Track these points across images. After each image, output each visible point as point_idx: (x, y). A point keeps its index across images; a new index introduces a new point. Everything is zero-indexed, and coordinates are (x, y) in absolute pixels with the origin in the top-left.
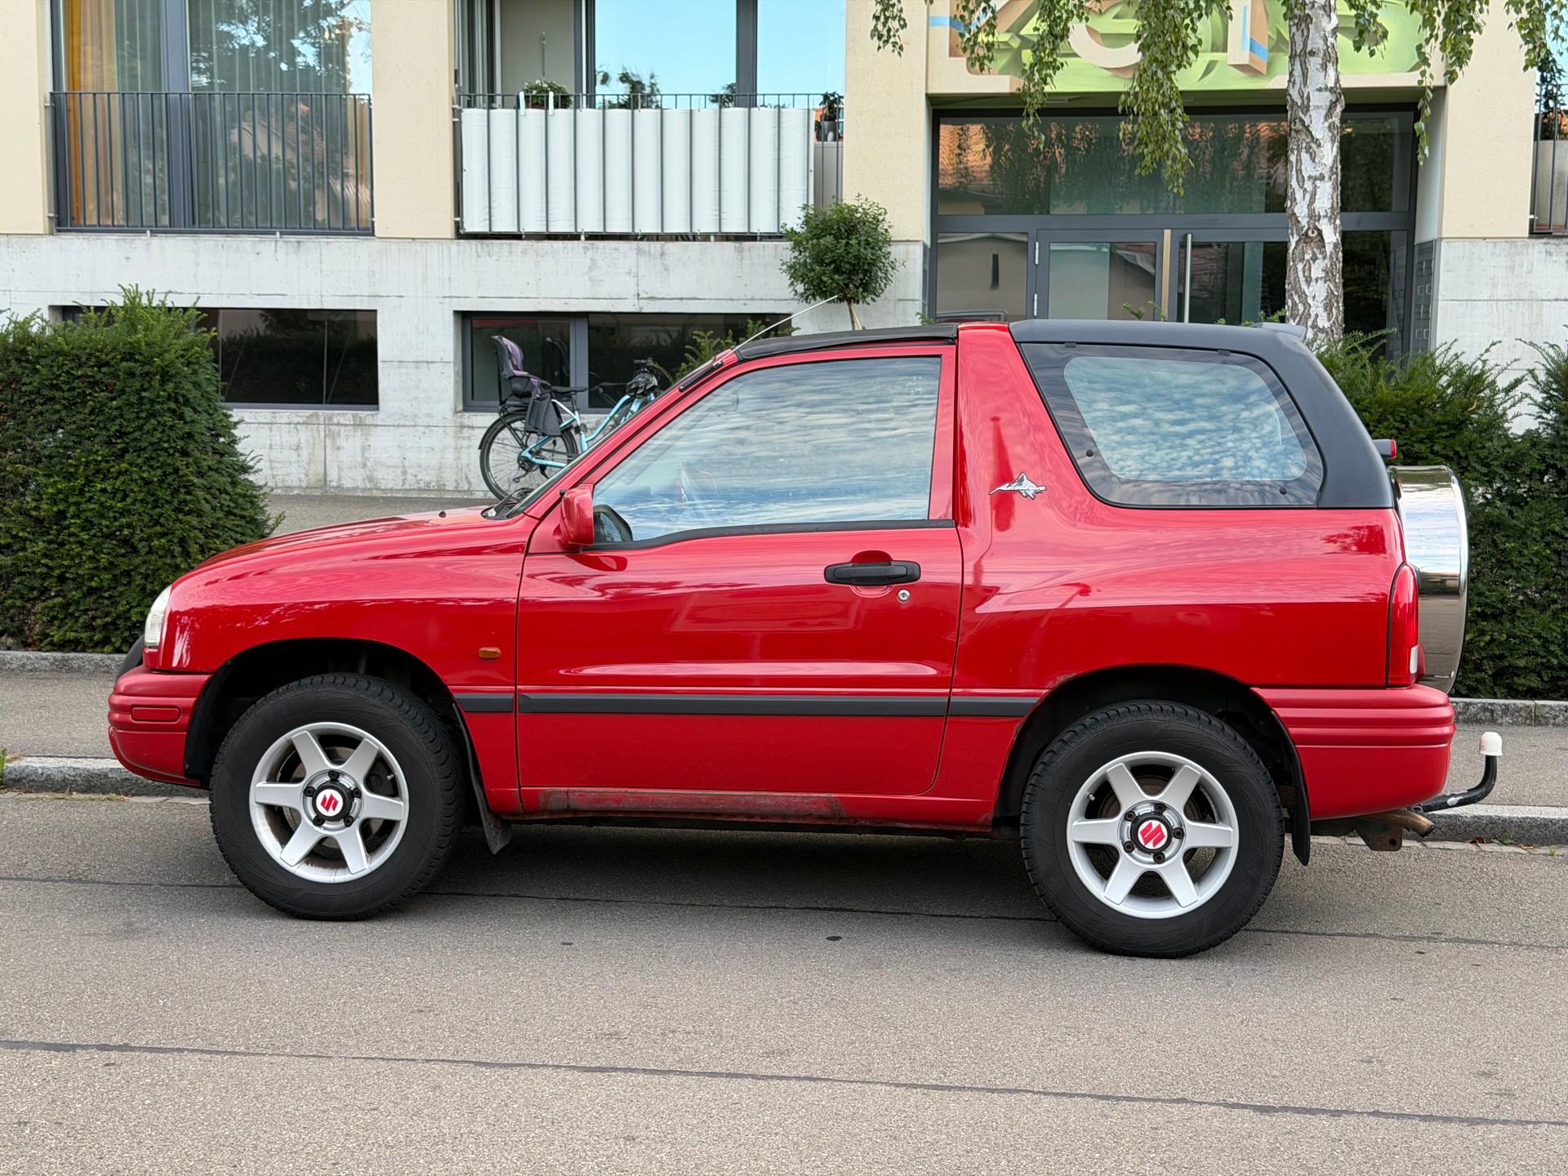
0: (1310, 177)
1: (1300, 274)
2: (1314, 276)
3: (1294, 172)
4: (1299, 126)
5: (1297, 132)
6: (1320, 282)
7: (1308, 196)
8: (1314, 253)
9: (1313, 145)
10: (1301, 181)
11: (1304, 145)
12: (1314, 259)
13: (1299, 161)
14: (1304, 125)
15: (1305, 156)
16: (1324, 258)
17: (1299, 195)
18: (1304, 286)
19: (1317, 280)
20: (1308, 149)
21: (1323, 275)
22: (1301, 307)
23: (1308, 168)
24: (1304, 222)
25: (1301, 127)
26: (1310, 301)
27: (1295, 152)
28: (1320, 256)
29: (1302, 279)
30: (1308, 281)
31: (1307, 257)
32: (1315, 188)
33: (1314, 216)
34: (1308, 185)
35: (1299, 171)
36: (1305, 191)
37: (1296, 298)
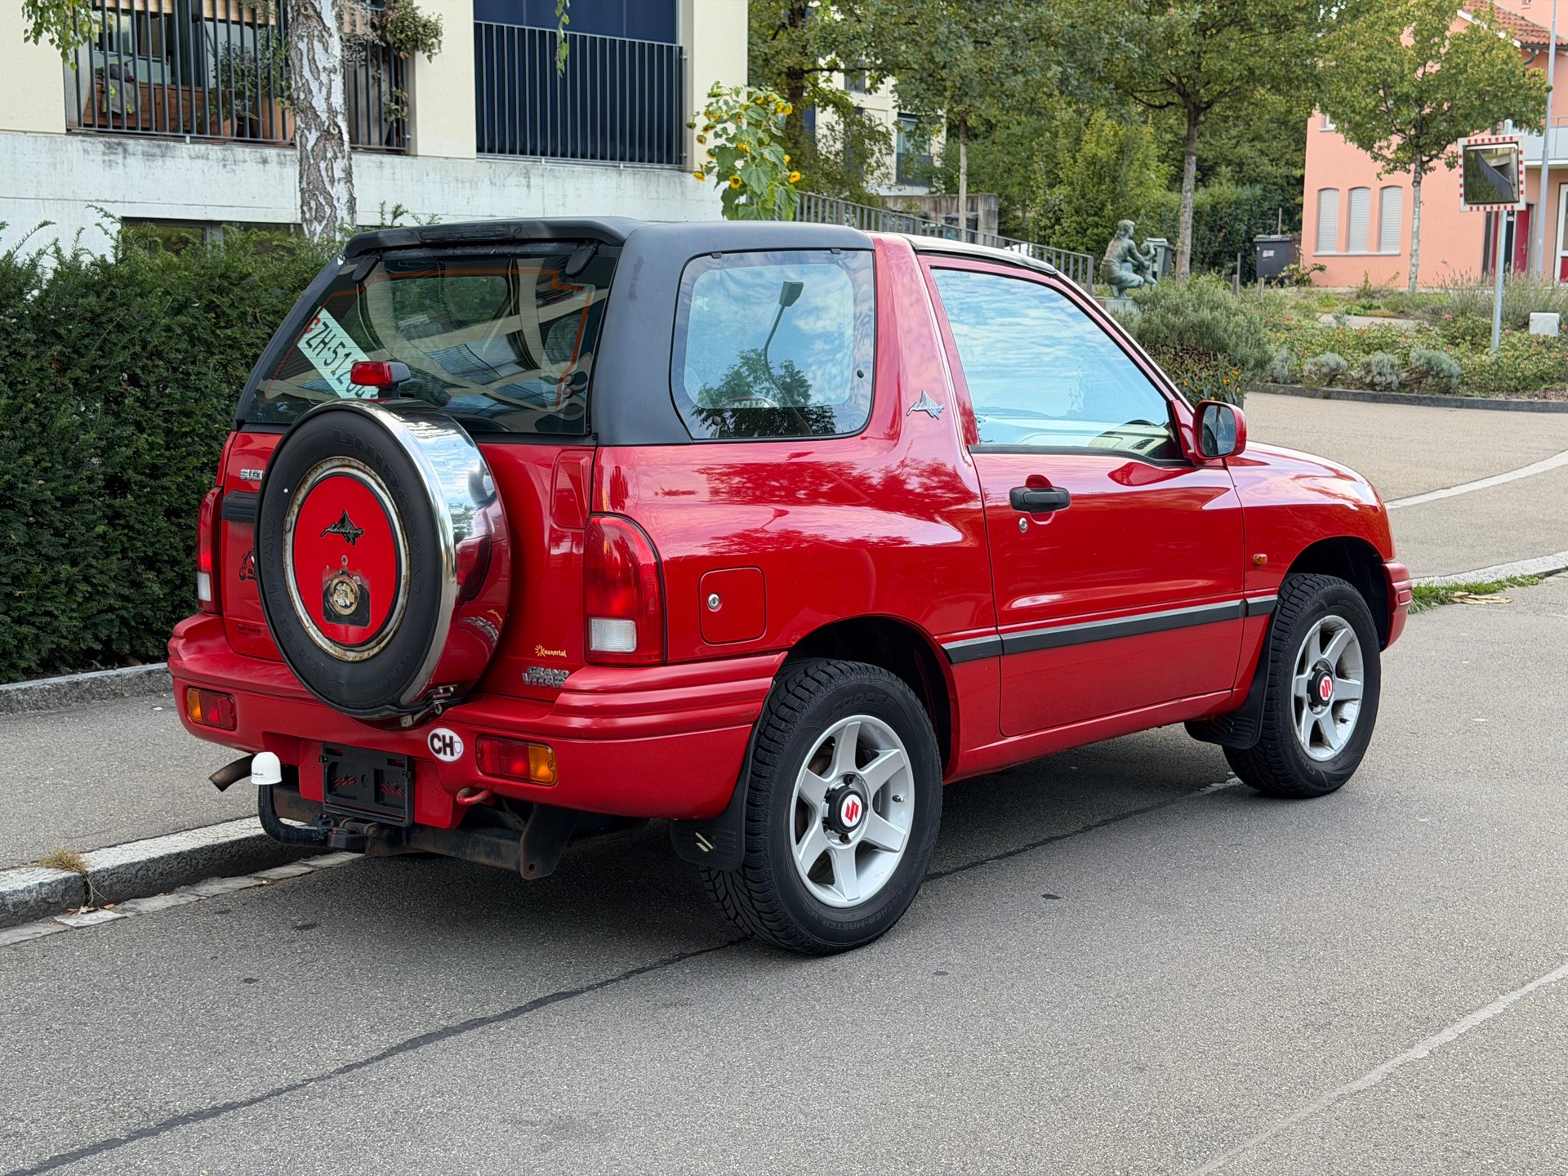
0: (324, 68)
1: (324, 173)
2: (336, 177)
3: (305, 62)
4: (311, 12)
5: (307, 17)
6: (342, 183)
7: (324, 91)
8: (335, 153)
9: (325, 34)
10: (315, 72)
11: (316, 33)
12: (336, 158)
13: (311, 49)
14: (315, 11)
15: (317, 45)
16: (343, 157)
17: (314, 86)
18: (329, 187)
19: (339, 180)
20: (321, 38)
21: (343, 175)
22: (328, 210)
23: (322, 60)
24: (324, 116)
25: (312, 13)
26: (335, 203)
27: (306, 40)
28: (339, 155)
29: (326, 179)
30: (332, 182)
31: (329, 155)
32: (330, 81)
33: (330, 110)
34: (324, 77)
35: (312, 61)
36: (321, 84)
37: (321, 199)
